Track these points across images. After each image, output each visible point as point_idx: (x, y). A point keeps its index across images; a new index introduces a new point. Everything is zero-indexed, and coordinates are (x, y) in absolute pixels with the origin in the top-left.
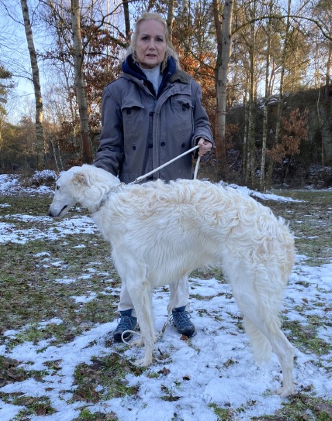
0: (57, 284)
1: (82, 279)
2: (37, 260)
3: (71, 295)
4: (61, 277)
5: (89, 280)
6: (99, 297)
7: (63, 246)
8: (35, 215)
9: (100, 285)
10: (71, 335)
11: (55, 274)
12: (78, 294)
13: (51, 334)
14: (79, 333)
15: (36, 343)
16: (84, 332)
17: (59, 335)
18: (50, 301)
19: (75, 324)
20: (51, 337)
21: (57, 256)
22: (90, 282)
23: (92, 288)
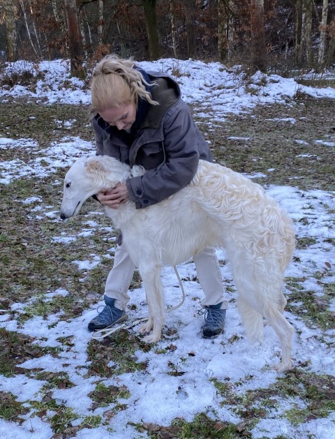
0: (56, 245)
1: (82, 237)
2: (27, 209)
3: (73, 260)
4: (59, 234)
5: (91, 238)
6: (104, 263)
7: (55, 187)
8: (15, 137)
9: (103, 246)
10: (79, 308)
11: (52, 230)
12: (80, 258)
13: (59, 308)
14: (87, 306)
15: (45, 317)
16: (91, 306)
17: (67, 308)
18: (52, 267)
19: (82, 296)
20: (59, 311)
21: (50, 203)
22: (92, 242)
23: (95, 249)
